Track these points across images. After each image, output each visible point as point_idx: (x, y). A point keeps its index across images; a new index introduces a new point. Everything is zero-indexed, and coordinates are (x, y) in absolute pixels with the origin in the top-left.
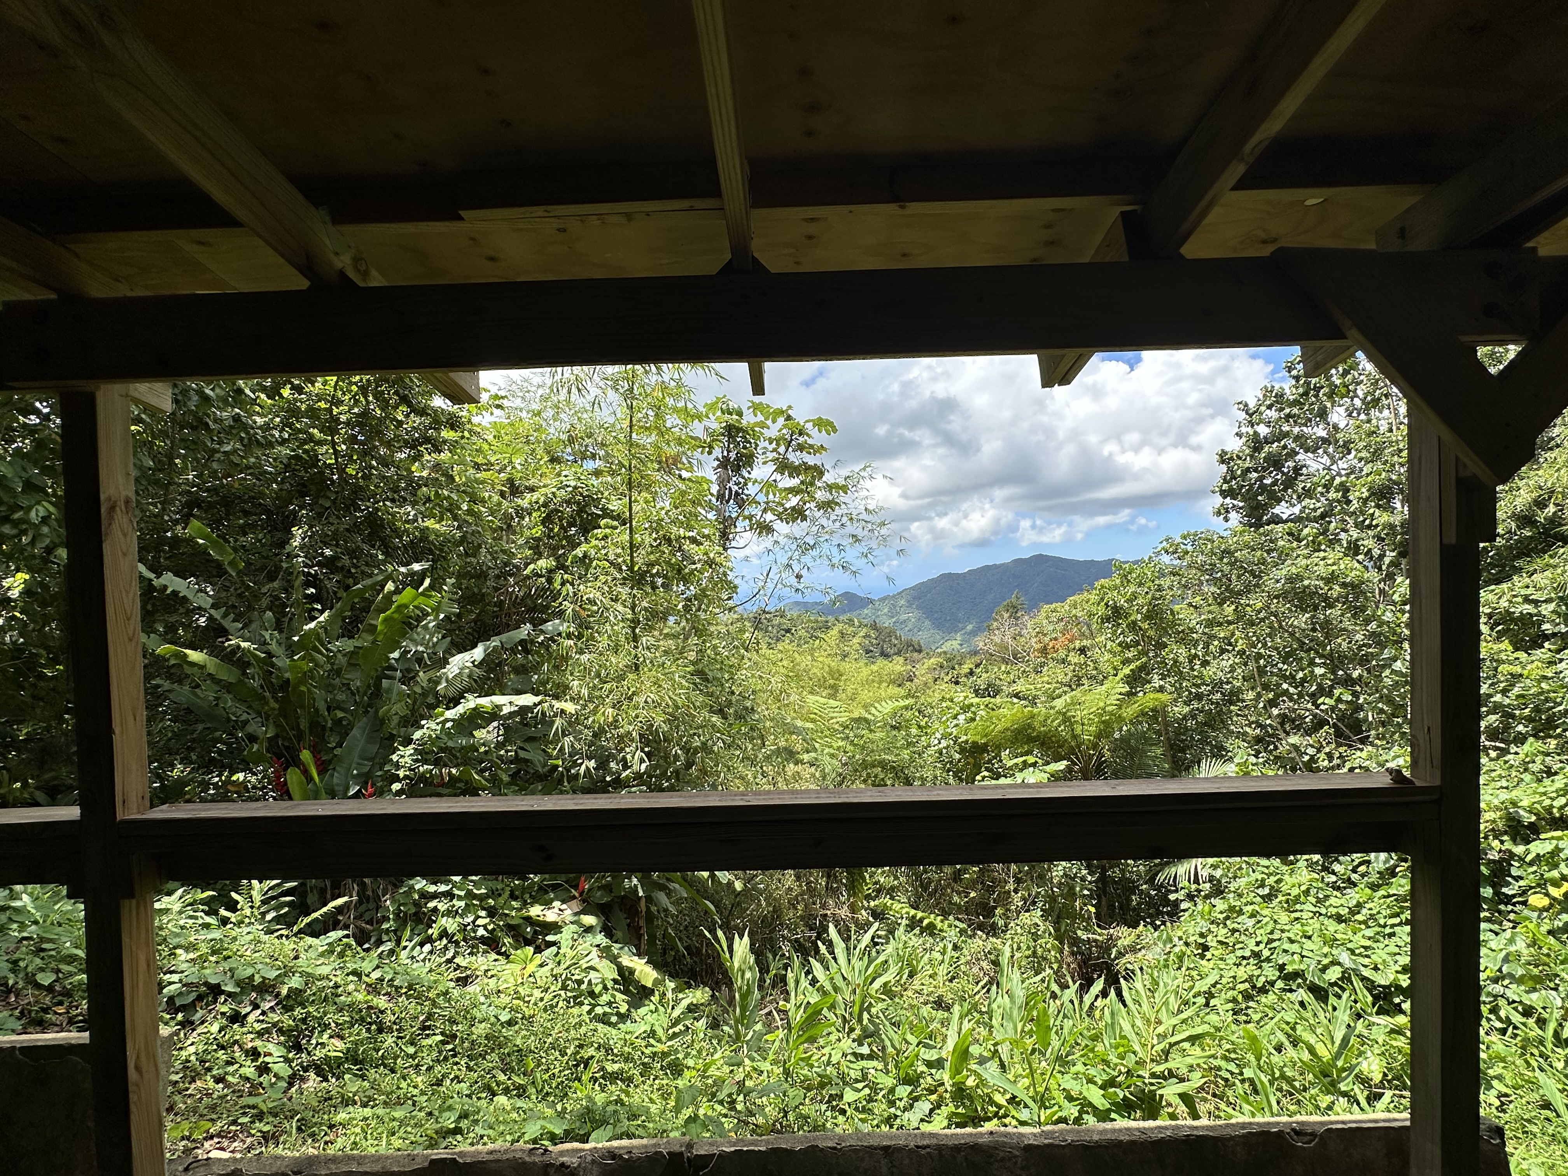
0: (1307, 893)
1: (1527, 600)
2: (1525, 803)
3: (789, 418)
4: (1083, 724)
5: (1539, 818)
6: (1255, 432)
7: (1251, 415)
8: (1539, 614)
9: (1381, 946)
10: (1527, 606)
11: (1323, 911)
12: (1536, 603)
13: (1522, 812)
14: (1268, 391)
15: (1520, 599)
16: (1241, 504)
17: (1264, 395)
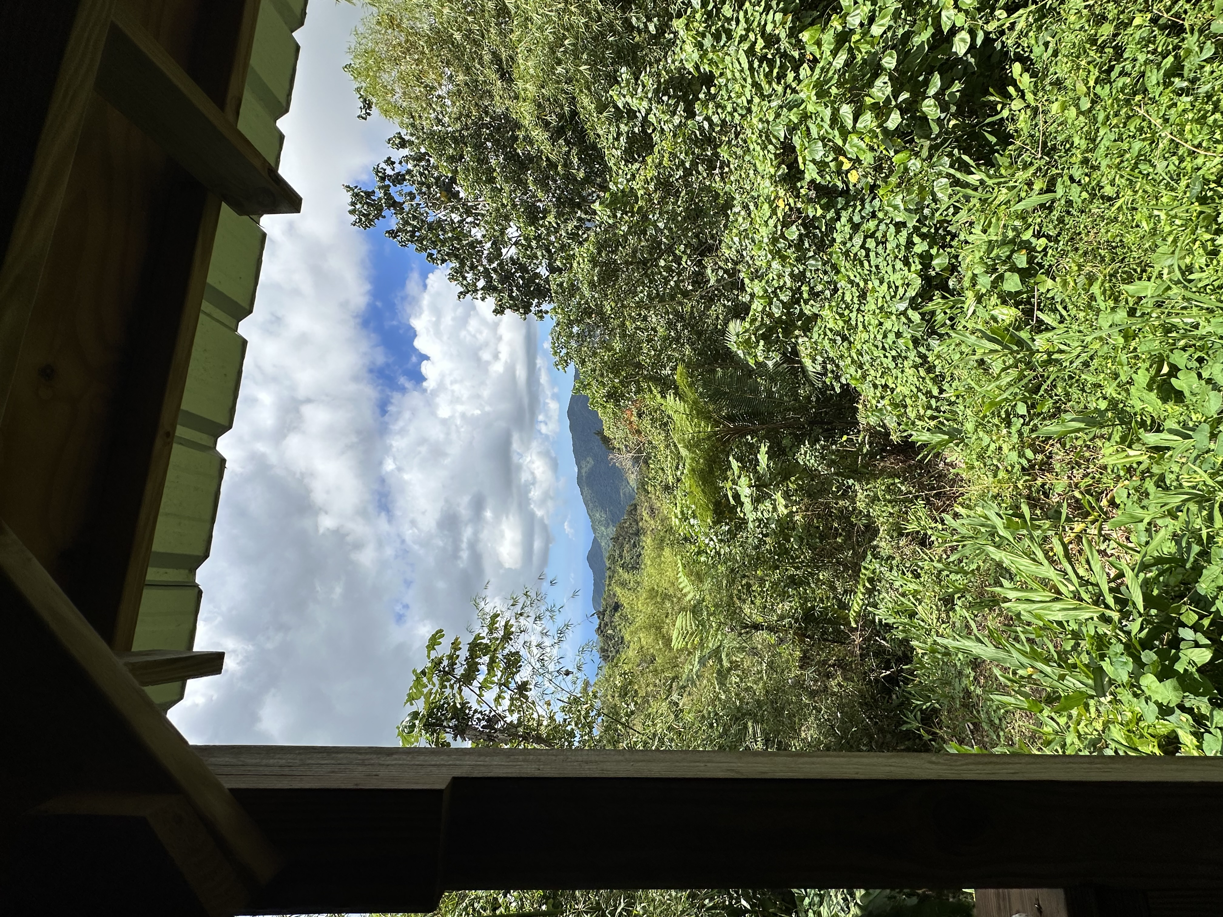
0: (841, 315)
1: (617, 139)
2: (772, 171)
3: (423, 673)
4: (700, 432)
5: (783, 162)
6: (482, 289)
7: (469, 291)
8: (628, 133)
9: (886, 276)
10: (621, 139)
11: (856, 306)
12: (619, 134)
13: (780, 173)
14: (452, 278)
15: (616, 143)
16: (536, 300)
17: (456, 280)
